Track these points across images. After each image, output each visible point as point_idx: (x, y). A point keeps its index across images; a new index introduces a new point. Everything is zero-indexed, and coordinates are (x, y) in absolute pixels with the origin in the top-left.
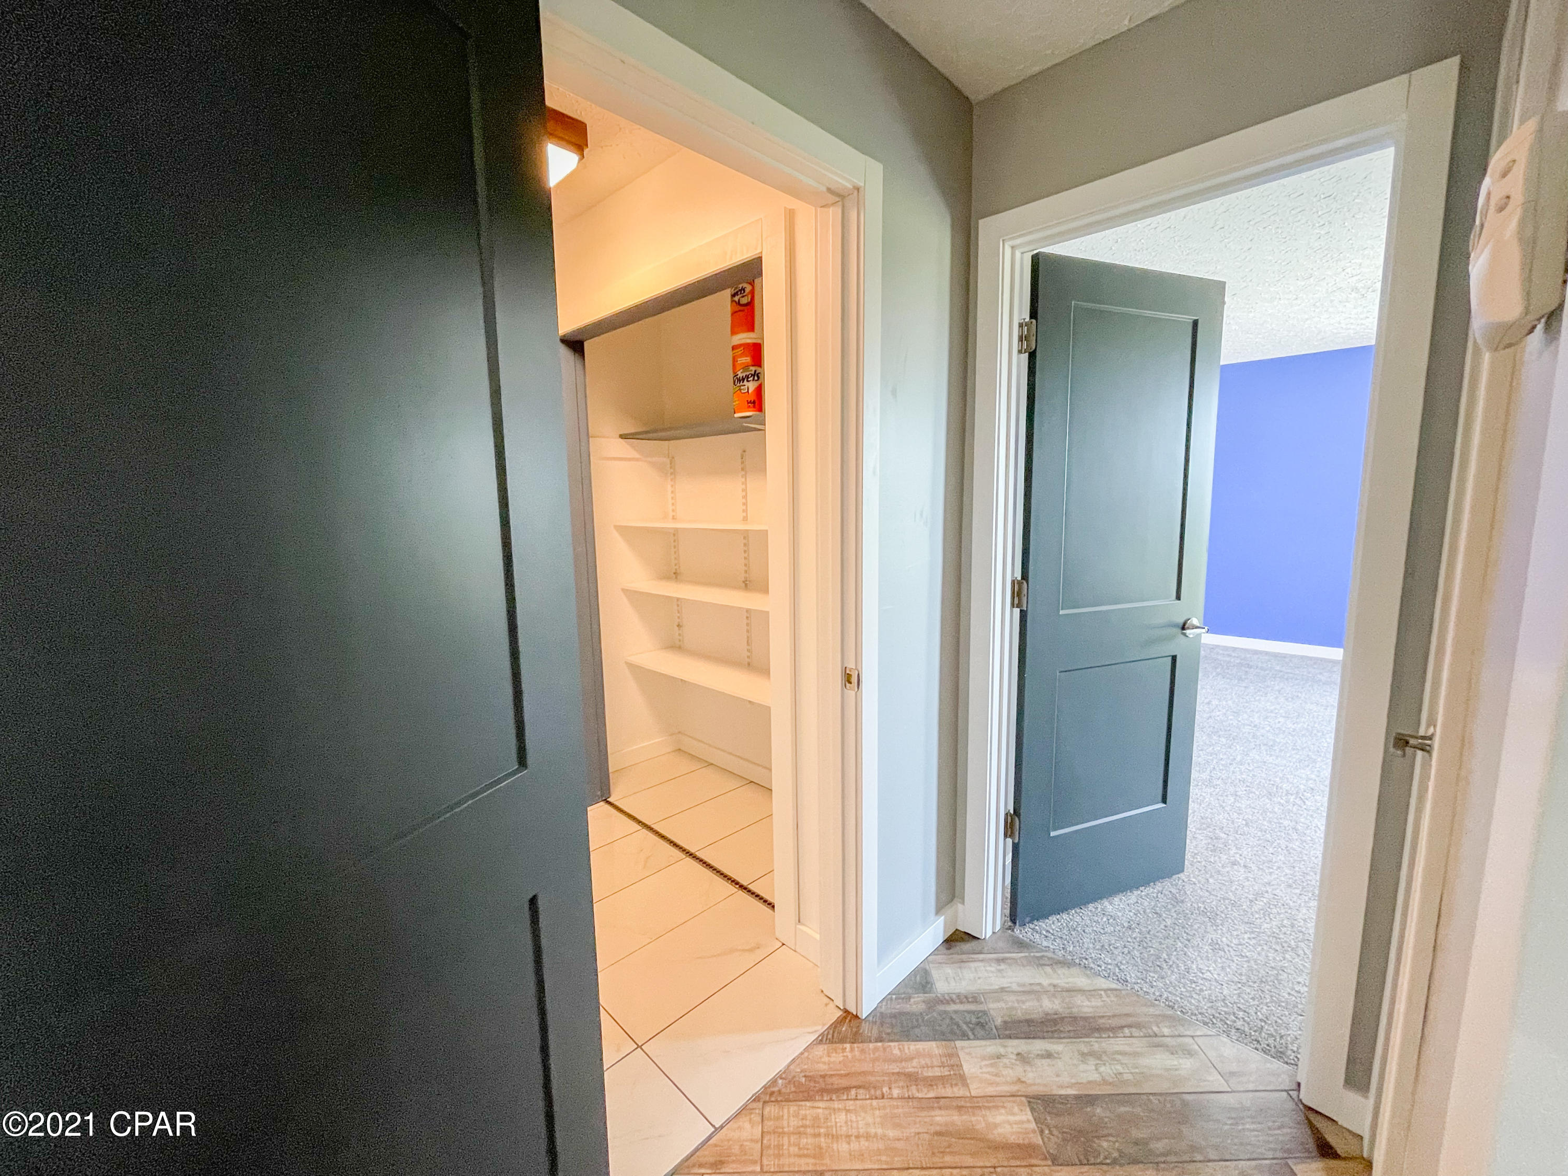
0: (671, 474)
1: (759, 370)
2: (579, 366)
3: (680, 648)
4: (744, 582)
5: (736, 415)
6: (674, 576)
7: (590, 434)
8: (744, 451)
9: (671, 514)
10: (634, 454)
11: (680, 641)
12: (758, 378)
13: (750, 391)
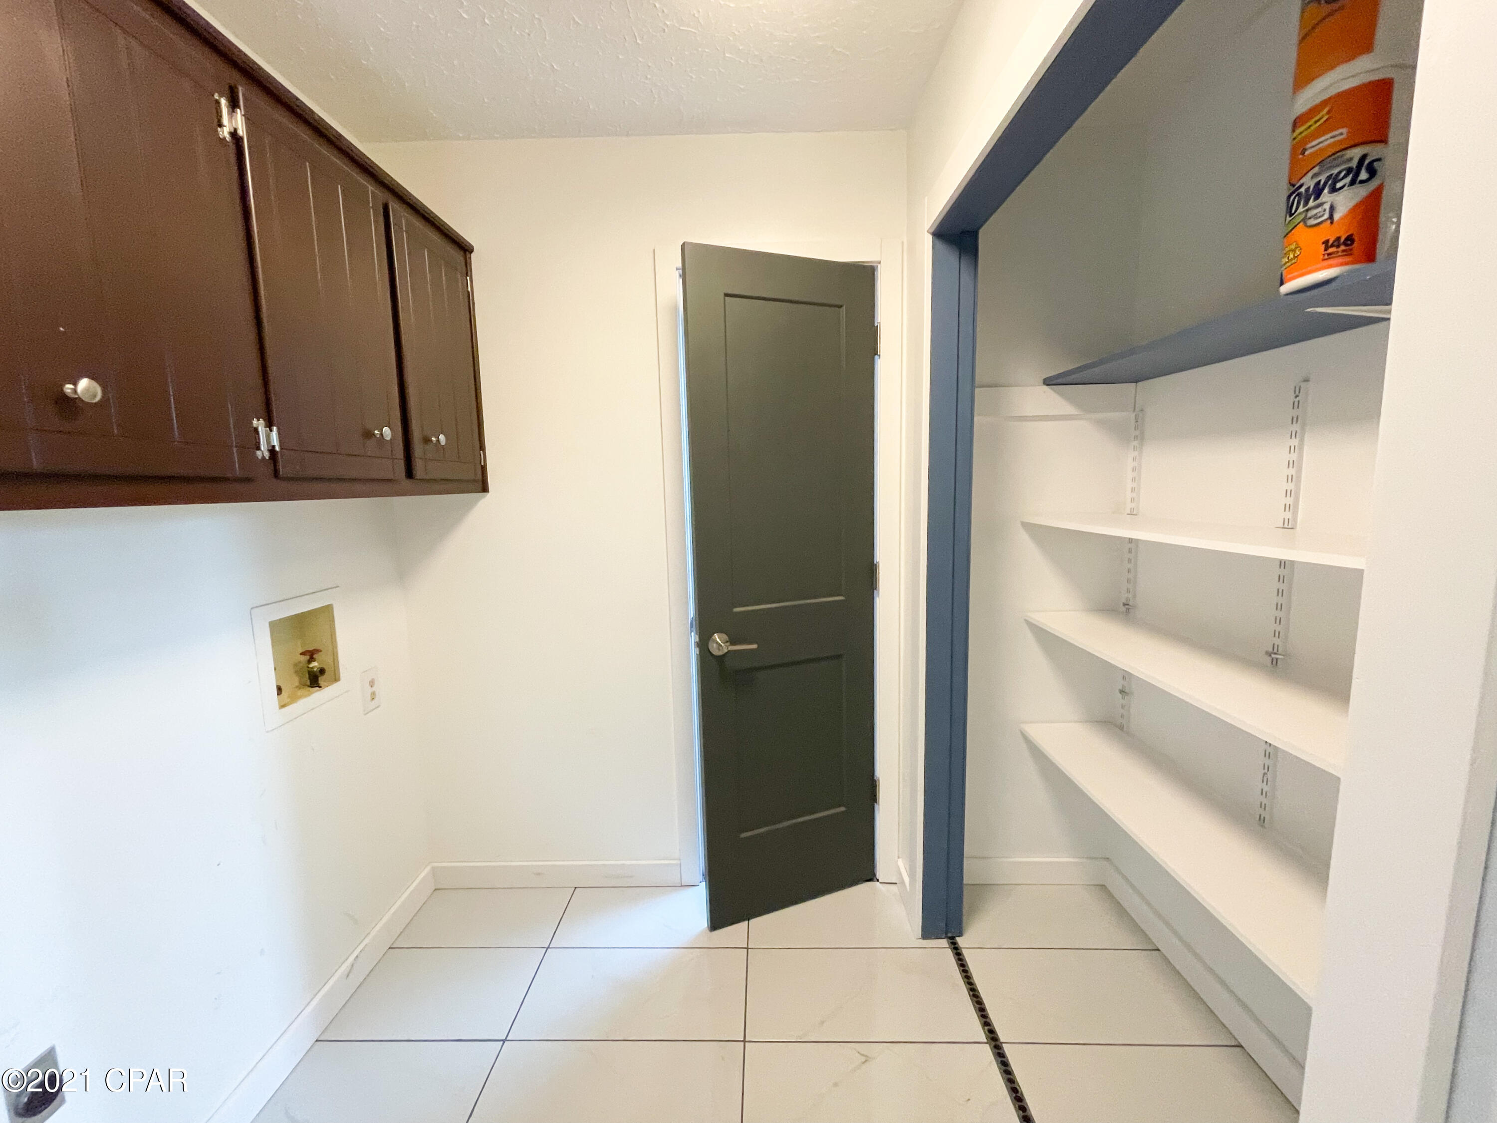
0: (1136, 438)
1: (1374, 151)
2: (966, 278)
3: (1121, 728)
4: (1269, 654)
5: (1285, 289)
6: (1123, 609)
7: (977, 383)
8: (1306, 380)
9: (1129, 505)
10: (1069, 409)
11: (1122, 716)
12: (1372, 172)
13: (1337, 217)
